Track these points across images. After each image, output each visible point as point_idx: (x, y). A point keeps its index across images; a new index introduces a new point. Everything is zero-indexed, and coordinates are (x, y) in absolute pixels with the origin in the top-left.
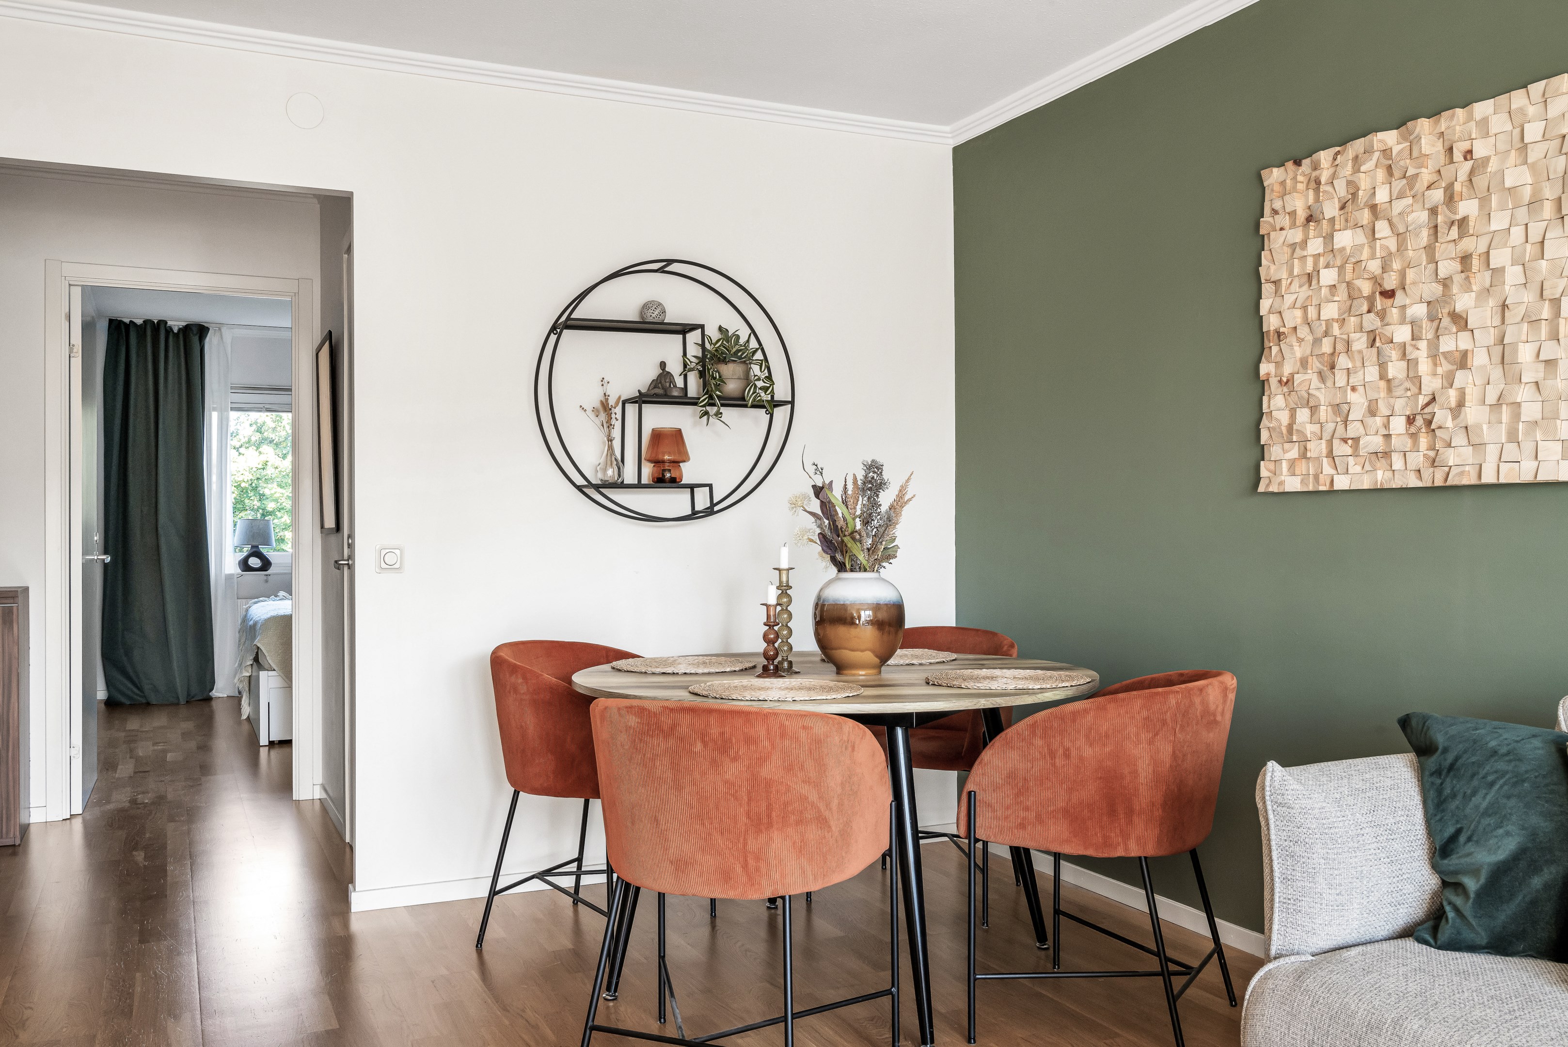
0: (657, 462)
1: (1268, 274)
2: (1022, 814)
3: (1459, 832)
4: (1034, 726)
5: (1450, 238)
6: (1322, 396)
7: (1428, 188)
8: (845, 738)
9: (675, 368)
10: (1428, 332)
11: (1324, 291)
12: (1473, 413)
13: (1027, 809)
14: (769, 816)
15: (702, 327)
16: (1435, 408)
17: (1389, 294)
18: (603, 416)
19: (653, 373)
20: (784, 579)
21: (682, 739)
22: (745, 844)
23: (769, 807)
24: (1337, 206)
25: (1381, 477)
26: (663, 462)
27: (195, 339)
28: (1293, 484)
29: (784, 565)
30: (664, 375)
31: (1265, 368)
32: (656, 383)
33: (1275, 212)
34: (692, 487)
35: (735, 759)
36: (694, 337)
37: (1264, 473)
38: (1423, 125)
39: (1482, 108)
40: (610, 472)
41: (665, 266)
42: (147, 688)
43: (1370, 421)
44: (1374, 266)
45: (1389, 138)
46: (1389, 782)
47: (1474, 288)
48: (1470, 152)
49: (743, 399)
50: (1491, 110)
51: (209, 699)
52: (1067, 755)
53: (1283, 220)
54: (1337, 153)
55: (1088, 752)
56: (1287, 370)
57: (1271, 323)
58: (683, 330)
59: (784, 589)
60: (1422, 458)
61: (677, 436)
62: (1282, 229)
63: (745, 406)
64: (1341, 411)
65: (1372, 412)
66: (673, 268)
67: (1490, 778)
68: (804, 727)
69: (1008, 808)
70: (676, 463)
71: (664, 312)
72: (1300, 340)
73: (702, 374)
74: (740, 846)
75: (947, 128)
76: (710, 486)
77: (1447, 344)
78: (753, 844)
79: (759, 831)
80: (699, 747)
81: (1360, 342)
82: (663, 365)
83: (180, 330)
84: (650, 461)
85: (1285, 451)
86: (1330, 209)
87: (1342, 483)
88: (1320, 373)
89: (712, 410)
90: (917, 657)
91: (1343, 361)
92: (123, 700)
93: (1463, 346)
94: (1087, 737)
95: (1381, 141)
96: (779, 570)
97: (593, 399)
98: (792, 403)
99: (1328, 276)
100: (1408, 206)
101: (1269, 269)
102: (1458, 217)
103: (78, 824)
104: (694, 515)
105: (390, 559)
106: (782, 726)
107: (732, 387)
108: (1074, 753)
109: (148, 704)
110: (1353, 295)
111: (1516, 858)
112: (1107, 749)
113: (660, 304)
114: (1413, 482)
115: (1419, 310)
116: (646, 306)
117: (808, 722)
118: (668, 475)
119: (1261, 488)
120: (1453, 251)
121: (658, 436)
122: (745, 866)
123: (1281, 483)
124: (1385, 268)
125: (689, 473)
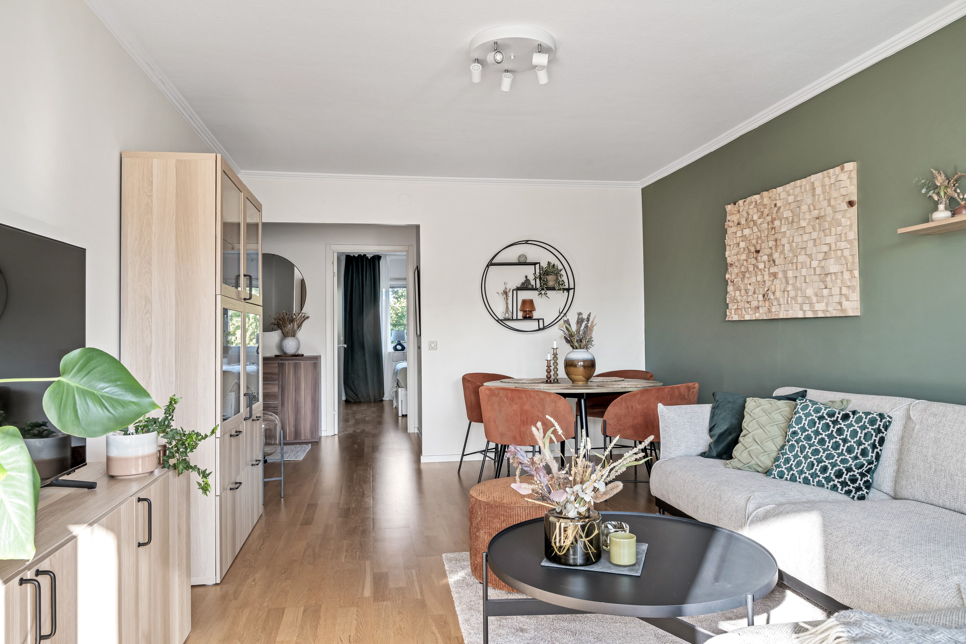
0: (524, 311)
1: (727, 243)
2: (619, 427)
3: (715, 425)
4: (622, 399)
5: (772, 233)
6: (742, 286)
7: (767, 216)
8: (552, 399)
9: (531, 277)
10: (767, 266)
11: (742, 250)
12: (778, 294)
13: (621, 425)
14: (527, 421)
15: (539, 263)
16: (769, 292)
17: (758, 252)
18: (505, 296)
19: (523, 280)
20: (555, 352)
21: (501, 397)
22: (520, 429)
23: (527, 418)
24: (745, 220)
25: (757, 316)
26: (526, 311)
27: (377, 261)
28: (736, 318)
29: (555, 347)
30: (527, 280)
31: (727, 276)
32: (523, 284)
33: (729, 221)
34: (538, 320)
35: (516, 403)
36: (537, 266)
37: (728, 313)
38: (765, 194)
39: (780, 189)
40: (507, 315)
41: (527, 242)
42: (360, 395)
43: (753, 295)
44: (754, 241)
45: (757, 197)
46: (700, 411)
47: (779, 251)
48: (776, 204)
49: (554, 288)
50: (782, 190)
51: (382, 401)
52: (632, 407)
53: (731, 224)
54: (745, 201)
55: (638, 407)
56: (733, 277)
57: (729, 260)
58: (535, 264)
59: (555, 355)
60: (767, 309)
61: (531, 302)
62: (731, 227)
63: (555, 290)
64: (746, 291)
65: (754, 293)
66: (528, 242)
67: (726, 409)
68: (537, 395)
69: (615, 425)
70: (531, 311)
71: (526, 258)
72: (736, 266)
73: (540, 279)
74: (519, 429)
75: (638, 182)
76: (543, 319)
77: (772, 270)
78: (522, 429)
79: (524, 426)
80: (505, 400)
81: (751, 268)
82: (526, 277)
83: (371, 258)
84: (521, 310)
85: (733, 306)
86: (743, 221)
87: (747, 318)
88: (741, 278)
89: (543, 292)
90: (606, 379)
91: (747, 275)
92: (351, 400)
93: (776, 271)
94: (638, 402)
95: (755, 198)
96: (554, 349)
97: (501, 289)
98: (574, 289)
99: (742, 245)
100: (762, 222)
101: (728, 241)
102: (774, 226)
103: (336, 438)
104: (540, 329)
105: (433, 345)
106: (530, 394)
107: (551, 284)
108: (634, 408)
109: (360, 402)
110: (750, 252)
111: (725, 431)
112: (645, 406)
113: (525, 256)
114: (765, 318)
115: (765, 258)
116: (520, 257)
117: (538, 393)
118: (528, 316)
119: (727, 320)
120: (773, 238)
121: (524, 302)
122: (520, 435)
123: (732, 317)
124: (757, 243)
125: (536, 315)
